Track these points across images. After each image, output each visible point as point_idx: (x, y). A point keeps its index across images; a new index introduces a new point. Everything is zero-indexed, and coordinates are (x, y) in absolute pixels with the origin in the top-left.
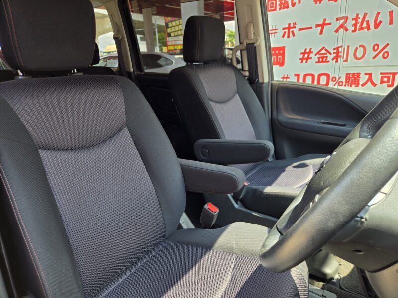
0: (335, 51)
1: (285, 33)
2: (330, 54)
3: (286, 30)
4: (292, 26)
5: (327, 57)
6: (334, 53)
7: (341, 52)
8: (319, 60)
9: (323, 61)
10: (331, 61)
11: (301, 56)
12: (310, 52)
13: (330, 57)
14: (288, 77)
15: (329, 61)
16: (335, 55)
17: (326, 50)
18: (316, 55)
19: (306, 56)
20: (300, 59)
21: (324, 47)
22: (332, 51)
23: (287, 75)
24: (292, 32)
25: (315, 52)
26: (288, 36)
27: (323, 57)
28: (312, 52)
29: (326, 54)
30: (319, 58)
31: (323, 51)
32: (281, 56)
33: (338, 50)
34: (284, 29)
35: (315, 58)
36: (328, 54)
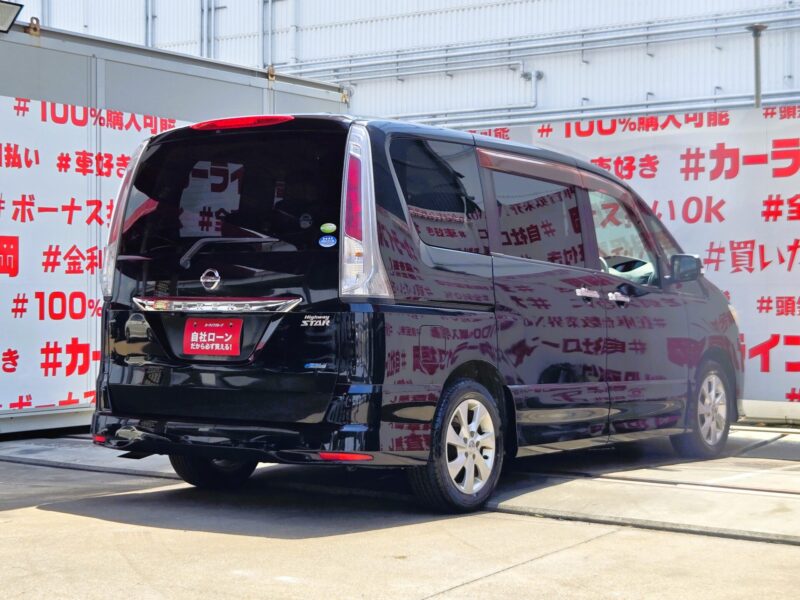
0: (89, 254)
1: (17, 211)
2: (84, 258)
3: (20, 207)
4: (28, 200)
5: (79, 264)
6: (89, 258)
7: (96, 258)
8: (70, 268)
9: (75, 272)
10: (85, 271)
11: (44, 259)
12: (57, 253)
13: (84, 264)
15: (82, 272)
16: (89, 261)
17: (78, 251)
18: (65, 258)
19: (51, 259)
21: (74, 247)
22: (86, 255)
23: (24, 295)
24: (29, 211)
25: (64, 254)
26: (23, 220)
27: (75, 264)
28: (60, 254)
29: (77, 258)
30: (69, 264)
31: (74, 254)
32: (12, 256)
33: (93, 254)
34: (15, 203)
35: (64, 265)
36: (81, 260)
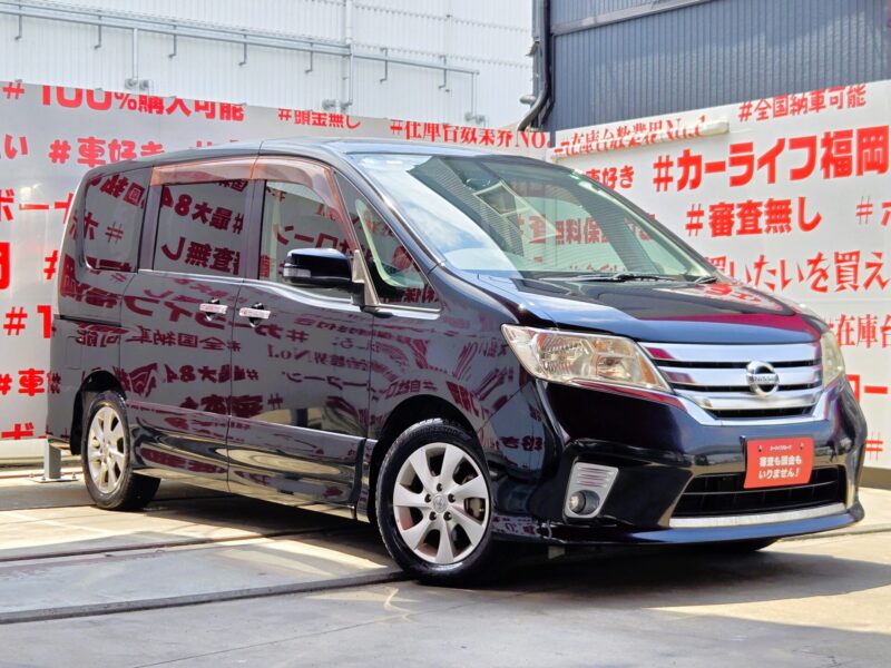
14: (24, 312)
20: (46, 271)
